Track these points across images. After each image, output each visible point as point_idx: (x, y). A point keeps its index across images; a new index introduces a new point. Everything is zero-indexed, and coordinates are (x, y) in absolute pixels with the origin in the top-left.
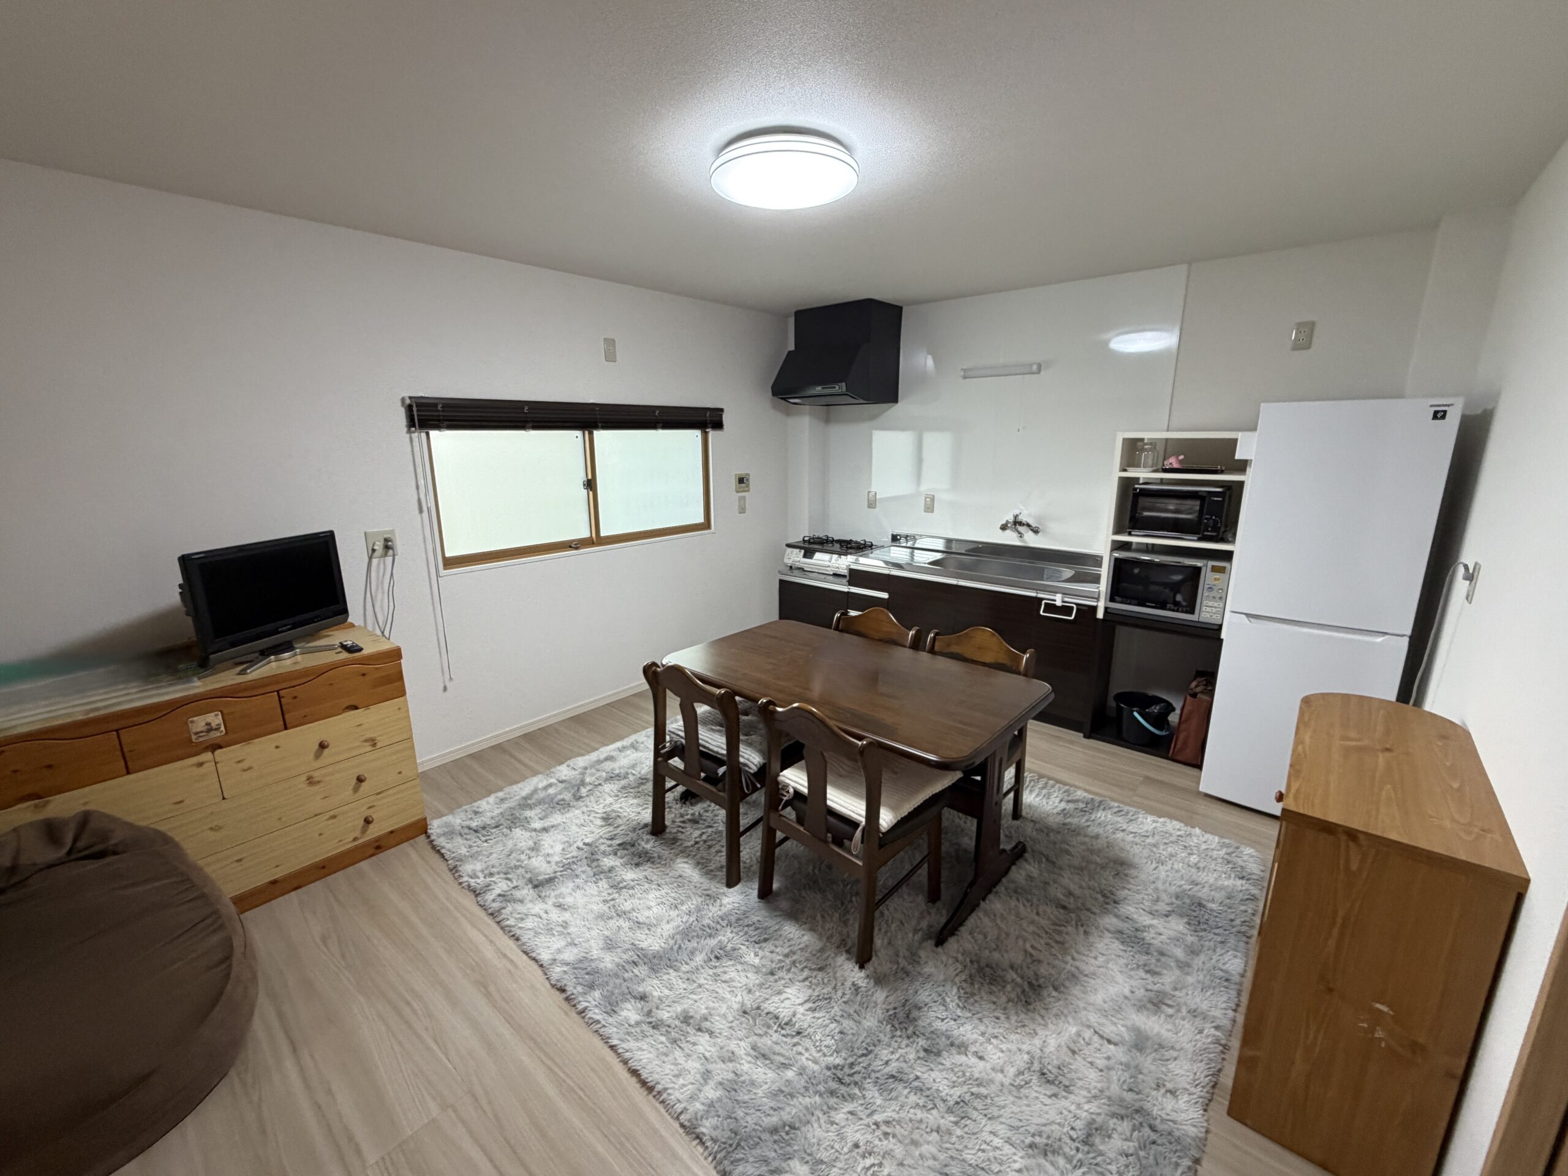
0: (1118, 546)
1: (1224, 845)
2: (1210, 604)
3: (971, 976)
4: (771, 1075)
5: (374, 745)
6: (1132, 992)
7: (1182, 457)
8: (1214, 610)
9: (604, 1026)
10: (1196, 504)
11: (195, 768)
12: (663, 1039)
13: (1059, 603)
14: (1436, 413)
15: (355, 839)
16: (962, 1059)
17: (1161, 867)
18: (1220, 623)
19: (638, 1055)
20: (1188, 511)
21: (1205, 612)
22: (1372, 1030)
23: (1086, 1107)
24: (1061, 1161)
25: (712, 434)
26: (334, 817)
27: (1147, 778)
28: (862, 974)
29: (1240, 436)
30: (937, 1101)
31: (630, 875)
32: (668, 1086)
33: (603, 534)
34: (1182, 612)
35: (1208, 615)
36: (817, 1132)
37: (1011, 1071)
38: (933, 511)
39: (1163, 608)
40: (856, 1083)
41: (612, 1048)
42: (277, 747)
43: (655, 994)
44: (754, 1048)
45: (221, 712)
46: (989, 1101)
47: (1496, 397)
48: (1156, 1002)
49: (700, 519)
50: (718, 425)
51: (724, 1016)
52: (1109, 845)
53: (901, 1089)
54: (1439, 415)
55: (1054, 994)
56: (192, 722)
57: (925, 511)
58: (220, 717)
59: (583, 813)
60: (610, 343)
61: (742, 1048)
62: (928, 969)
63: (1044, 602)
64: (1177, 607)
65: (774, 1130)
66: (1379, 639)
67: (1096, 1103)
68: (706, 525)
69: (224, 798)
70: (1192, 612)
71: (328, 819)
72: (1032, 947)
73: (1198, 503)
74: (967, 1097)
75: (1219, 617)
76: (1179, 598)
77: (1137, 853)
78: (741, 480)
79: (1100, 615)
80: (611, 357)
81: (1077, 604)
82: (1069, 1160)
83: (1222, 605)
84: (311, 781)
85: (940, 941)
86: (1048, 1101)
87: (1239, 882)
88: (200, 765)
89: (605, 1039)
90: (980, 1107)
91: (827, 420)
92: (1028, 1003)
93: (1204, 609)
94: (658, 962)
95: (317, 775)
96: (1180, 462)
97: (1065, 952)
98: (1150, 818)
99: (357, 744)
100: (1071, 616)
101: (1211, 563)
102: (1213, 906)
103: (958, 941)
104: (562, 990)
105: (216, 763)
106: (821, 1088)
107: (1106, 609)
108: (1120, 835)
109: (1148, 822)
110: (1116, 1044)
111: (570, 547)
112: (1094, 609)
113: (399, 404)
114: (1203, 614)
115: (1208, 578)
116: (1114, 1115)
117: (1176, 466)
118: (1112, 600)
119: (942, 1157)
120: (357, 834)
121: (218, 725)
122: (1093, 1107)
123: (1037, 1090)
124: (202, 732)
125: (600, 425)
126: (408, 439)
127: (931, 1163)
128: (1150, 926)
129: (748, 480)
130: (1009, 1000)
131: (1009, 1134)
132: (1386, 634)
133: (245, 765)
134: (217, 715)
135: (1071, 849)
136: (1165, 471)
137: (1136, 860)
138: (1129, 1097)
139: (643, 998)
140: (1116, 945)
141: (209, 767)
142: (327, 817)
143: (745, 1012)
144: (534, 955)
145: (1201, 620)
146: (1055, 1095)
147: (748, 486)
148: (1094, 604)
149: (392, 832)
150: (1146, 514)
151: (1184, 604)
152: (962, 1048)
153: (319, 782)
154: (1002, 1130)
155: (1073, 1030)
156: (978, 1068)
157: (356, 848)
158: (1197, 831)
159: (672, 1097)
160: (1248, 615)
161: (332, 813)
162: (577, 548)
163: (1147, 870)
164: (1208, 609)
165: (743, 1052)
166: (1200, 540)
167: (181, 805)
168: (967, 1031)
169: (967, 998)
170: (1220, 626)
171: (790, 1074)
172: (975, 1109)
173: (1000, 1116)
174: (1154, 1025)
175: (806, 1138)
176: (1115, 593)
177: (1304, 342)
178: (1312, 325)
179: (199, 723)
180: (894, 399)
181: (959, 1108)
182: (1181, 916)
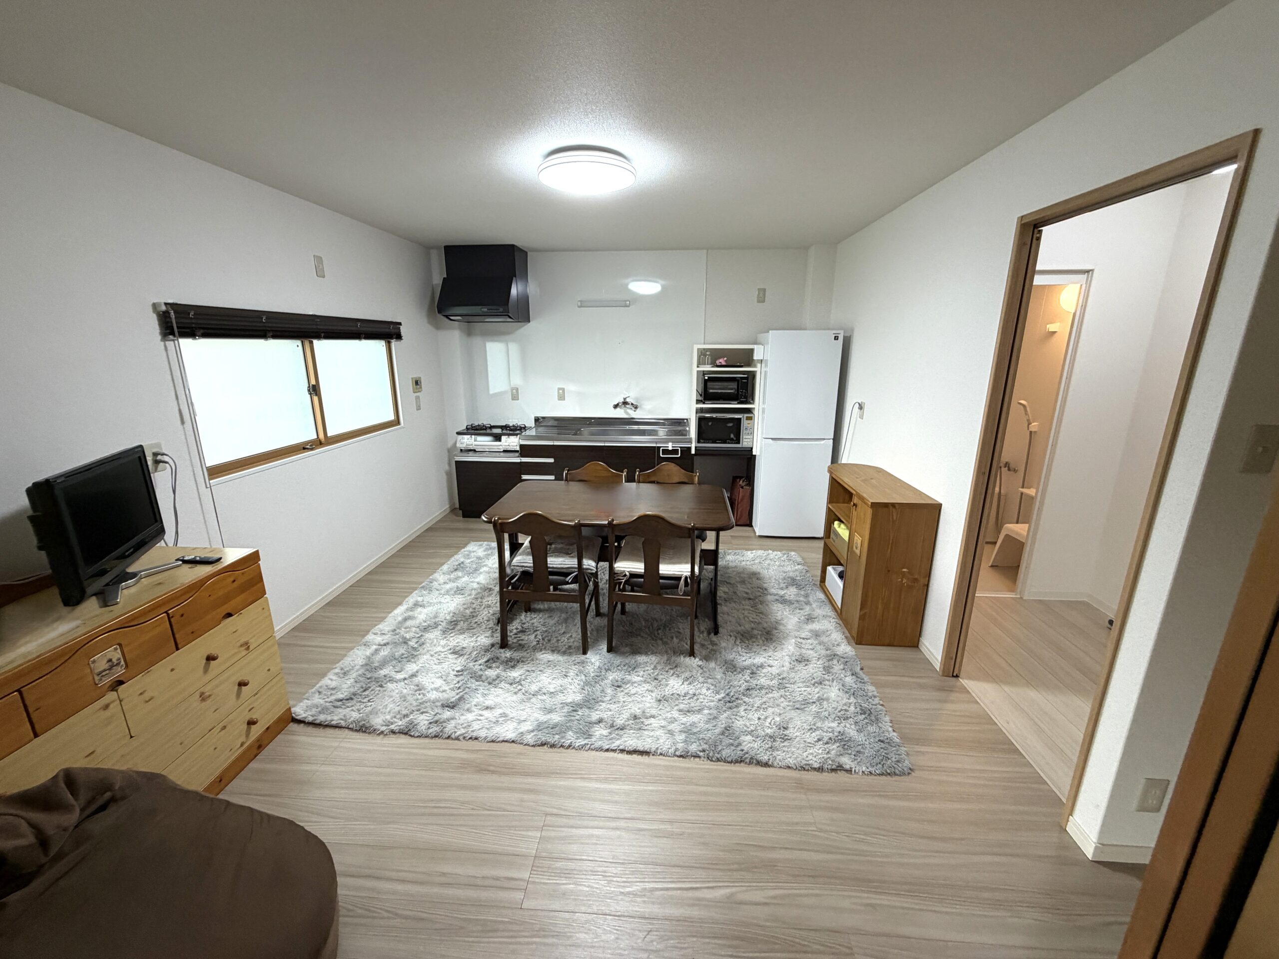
0: (699, 411)
1: (784, 554)
2: (747, 437)
3: (741, 639)
4: (699, 716)
5: (248, 648)
6: (799, 619)
7: (725, 359)
8: (749, 440)
9: (591, 745)
10: (734, 385)
11: (102, 712)
12: (632, 731)
13: (670, 448)
14: (835, 337)
15: (242, 745)
16: (764, 671)
17: (770, 570)
18: (751, 446)
19: (627, 744)
20: (731, 388)
21: (745, 443)
22: (902, 580)
23: (818, 663)
24: (827, 683)
25: (394, 343)
26: (224, 727)
27: (731, 536)
28: (697, 659)
29: (755, 347)
30: (771, 688)
31: (515, 674)
32: (657, 747)
33: (330, 433)
34: (734, 443)
35: (746, 443)
36: (739, 724)
37: (787, 664)
38: (564, 400)
39: (725, 443)
40: (737, 699)
41: (607, 750)
42: (172, 670)
43: (606, 716)
44: (680, 711)
45: (120, 645)
46: (788, 678)
47: (852, 330)
48: (810, 619)
49: (391, 417)
50: (399, 337)
51: (652, 707)
52: (744, 569)
53: (754, 693)
54: (836, 338)
55: (776, 631)
56: (94, 662)
57: (559, 400)
58: (119, 651)
59: (432, 656)
60: (319, 260)
61: (676, 714)
62: (723, 644)
63: (661, 449)
64: (732, 441)
65: (723, 733)
66: (822, 442)
67: (820, 660)
68: (397, 422)
69: (131, 737)
70: (739, 443)
71: (220, 731)
72: (753, 618)
73: (736, 383)
74: (780, 681)
75: (751, 443)
76: (732, 436)
77: (755, 568)
78: (417, 383)
79: (693, 452)
80: (320, 273)
81: (680, 447)
82: (829, 680)
83: (752, 437)
84: (203, 697)
85: (716, 633)
86: (806, 668)
87: (799, 566)
88: (106, 707)
89: (600, 749)
90: (787, 682)
91: (469, 334)
92: (771, 639)
93: (744, 440)
94: (589, 703)
95: (207, 690)
96: (726, 361)
97: (766, 615)
98: (749, 552)
99: (236, 651)
100: (678, 454)
101: (746, 415)
102: (798, 578)
103: (723, 628)
104: (543, 744)
105: (121, 701)
106: (724, 709)
107: (696, 447)
108: (744, 563)
109: (750, 555)
110: (809, 639)
111: (304, 448)
112: (690, 448)
113: (151, 309)
114: (744, 443)
115: (745, 423)
116: (829, 661)
117: (724, 363)
118: (699, 442)
119: (791, 704)
120: (243, 739)
121: (119, 659)
122: (821, 662)
123: (800, 667)
124: (105, 670)
125: (323, 335)
126: (163, 347)
127: (789, 708)
128: (785, 594)
129: (420, 383)
130: (764, 641)
131: (804, 684)
132: (824, 439)
133: (147, 696)
134: (116, 649)
135: (730, 575)
136: (718, 366)
137: (758, 570)
138: (828, 652)
139: (600, 721)
140: (780, 605)
141: (115, 708)
142: (219, 730)
143: (660, 701)
144: (501, 739)
145: (743, 446)
146: (806, 665)
147: (421, 388)
148: (690, 446)
149: (268, 728)
150: (711, 391)
151: (735, 439)
152: (762, 666)
153: (210, 696)
154: (801, 685)
155: (794, 640)
156: (774, 671)
157: (245, 752)
158: (770, 552)
159: (664, 749)
160: (772, 439)
161: (221, 725)
162: (312, 449)
163: (765, 573)
164: (746, 440)
165: (677, 715)
166: (739, 403)
167: (92, 756)
168: (758, 660)
169: (749, 648)
170: (752, 448)
171: (706, 711)
172: (786, 683)
173: (796, 681)
174: (816, 626)
175: (738, 728)
176: (701, 437)
177: (761, 299)
178: (764, 290)
179: (100, 662)
180: (528, 320)
181: (781, 686)
182: (793, 585)
